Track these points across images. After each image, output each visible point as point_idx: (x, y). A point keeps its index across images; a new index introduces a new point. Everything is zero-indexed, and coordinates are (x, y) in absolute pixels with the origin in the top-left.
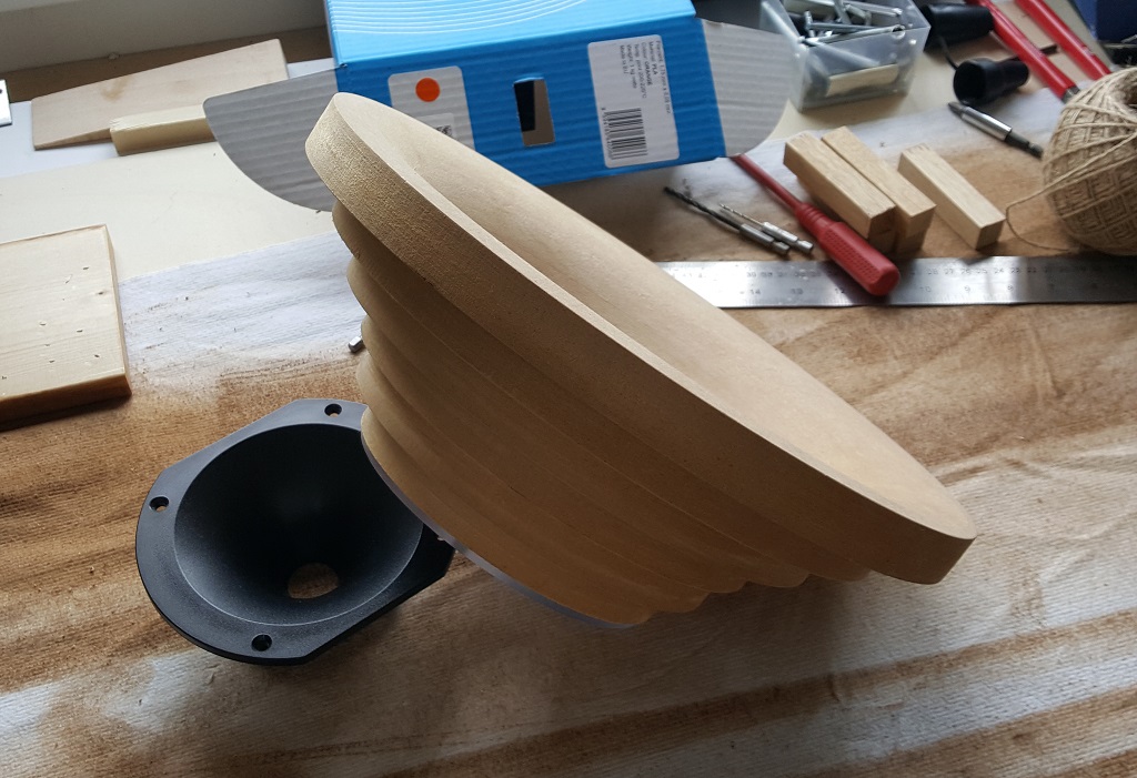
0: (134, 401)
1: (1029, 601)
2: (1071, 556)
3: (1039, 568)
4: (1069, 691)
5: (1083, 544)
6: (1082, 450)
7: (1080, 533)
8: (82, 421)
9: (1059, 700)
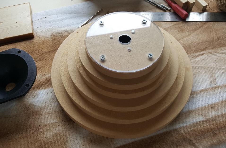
1: (213, 80)
2: (221, 72)
3: (215, 74)
4: (222, 98)
6: (223, 50)
7: (223, 67)
8: (24, 42)
9: (220, 100)
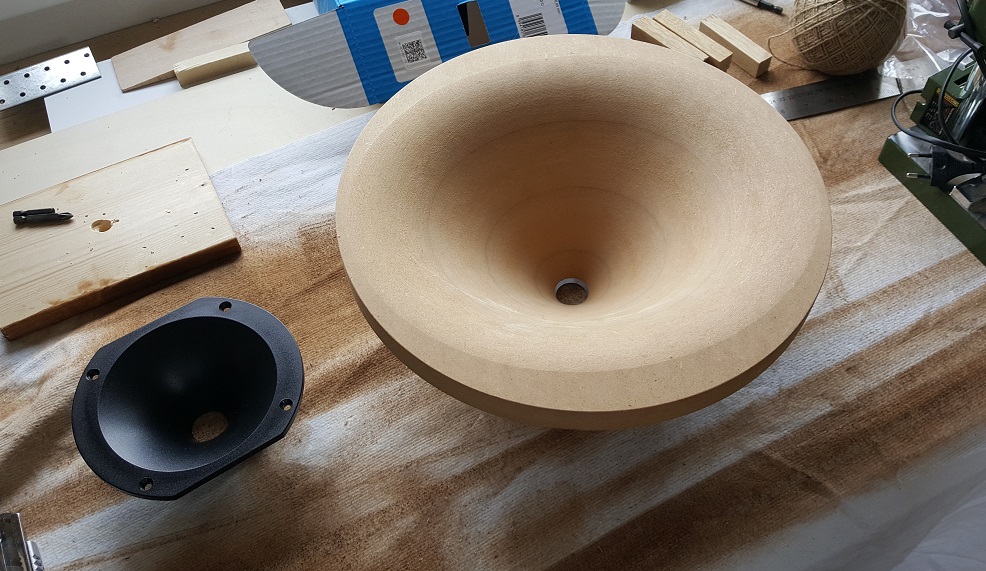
0: (245, 254)
1: (836, 288)
2: (853, 258)
3: (837, 267)
4: (872, 337)
5: (859, 248)
6: (846, 192)
7: (856, 242)
8: (213, 274)
9: (867, 344)
